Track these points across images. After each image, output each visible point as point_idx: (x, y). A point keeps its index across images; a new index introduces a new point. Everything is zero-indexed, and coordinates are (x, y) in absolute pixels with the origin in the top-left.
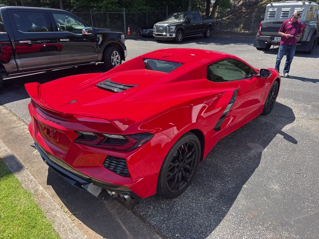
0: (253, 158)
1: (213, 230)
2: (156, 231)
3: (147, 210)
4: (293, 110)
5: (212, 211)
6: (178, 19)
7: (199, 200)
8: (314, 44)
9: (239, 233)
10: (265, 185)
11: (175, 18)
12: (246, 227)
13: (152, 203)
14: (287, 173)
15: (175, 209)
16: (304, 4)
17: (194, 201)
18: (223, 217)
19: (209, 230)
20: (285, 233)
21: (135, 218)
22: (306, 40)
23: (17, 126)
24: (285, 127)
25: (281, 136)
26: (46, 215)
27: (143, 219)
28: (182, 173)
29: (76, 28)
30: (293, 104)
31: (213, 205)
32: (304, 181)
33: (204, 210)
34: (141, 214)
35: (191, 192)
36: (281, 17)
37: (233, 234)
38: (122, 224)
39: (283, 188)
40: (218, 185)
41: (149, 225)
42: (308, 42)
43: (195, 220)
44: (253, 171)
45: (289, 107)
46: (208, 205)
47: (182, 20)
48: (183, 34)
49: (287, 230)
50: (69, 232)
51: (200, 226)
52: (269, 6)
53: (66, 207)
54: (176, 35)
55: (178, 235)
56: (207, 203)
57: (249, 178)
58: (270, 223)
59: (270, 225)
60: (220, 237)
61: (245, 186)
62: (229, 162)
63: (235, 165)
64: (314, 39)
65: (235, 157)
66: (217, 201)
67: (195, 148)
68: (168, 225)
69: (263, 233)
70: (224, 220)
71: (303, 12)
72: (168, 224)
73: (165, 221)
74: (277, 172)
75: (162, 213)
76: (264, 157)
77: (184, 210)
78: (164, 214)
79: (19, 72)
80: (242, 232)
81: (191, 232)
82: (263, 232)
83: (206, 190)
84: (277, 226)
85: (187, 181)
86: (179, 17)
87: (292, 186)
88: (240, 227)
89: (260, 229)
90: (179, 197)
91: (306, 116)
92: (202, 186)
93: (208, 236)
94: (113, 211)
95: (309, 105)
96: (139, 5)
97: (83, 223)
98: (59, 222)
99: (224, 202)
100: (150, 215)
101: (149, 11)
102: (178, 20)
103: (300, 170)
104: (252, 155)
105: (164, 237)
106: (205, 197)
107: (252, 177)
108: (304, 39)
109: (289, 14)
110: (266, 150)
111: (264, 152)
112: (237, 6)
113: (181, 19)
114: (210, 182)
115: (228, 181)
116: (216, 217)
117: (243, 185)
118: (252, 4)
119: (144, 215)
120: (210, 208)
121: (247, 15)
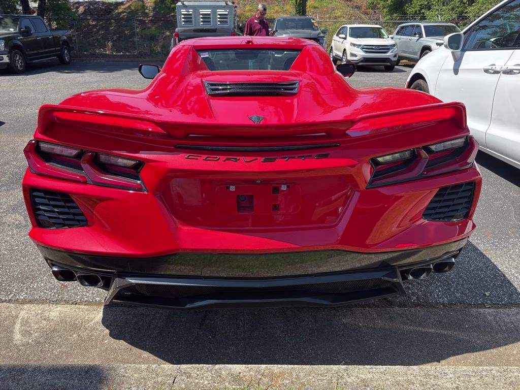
16: (227, 4)
18: (478, 250)
21: (419, 311)
27: (425, 306)
34: (413, 301)
36: (202, 23)
41: (444, 307)
47: (12, 30)
48: (24, 56)
52: (180, 6)
54: (10, 59)
55: (487, 293)
70: (484, 252)
71: (228, 16)
100: (425, 295)
109: (211, 18)
113: (10, 27)
116: (474, 254)
118: (102, 13)
119: (418, 300)
121: (102, 29)
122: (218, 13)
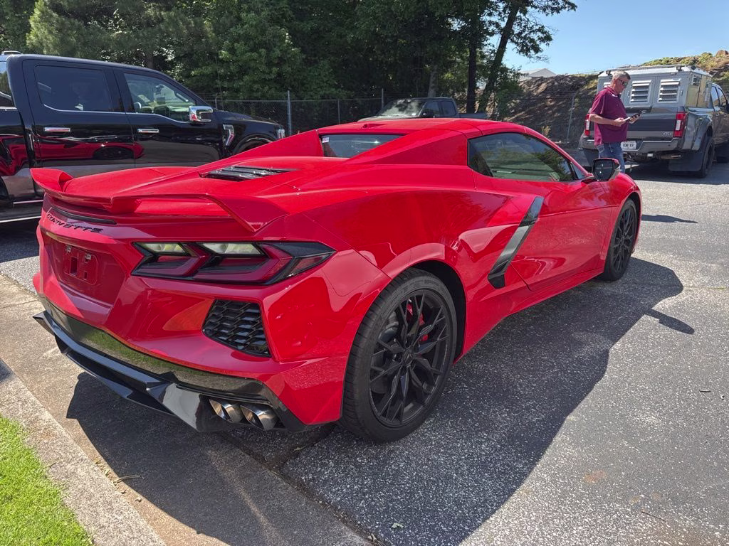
0: (587, 361)
1: (493, 512)
2: (340, 517)
3: (319, 469)
4: (676, 273)
5: (489, 470)
6: (405, 112)
7: (454, 447)
8: (709, 158)
9: (562, 521)
10: (622, 416)
11: (400, 110)
12: (581, 506)
13: (333, 455)
14: (674, 391)
15: (393, 467)
16: (680, 70)
17: (442, 450)
18: (519, 485)
19: (482, 512)
20: (685, 520)
21: (287, 489)
22: (692, 147)
23: (17, 303)
24: (661, 302)
25: (653, 318)
26: (47, 471)
27: (307, 490)
28: (410, 376)
29: (176, 110)
30: (674, 261)
31: (491, 459)
32: (721, 407)
33: (467, 469)
34: (303, 478)
35: (435, 431)
36: (633, 100)
37: (546, 523)
38: (249, 501)
39: (668, 422)
40: (503, 418)
41: (322, 504)
42: (696, 151)
43: (444, 491)
44: (591, 388)
45: (666, 266)
46: (478, 457)
47: (414, 114)
49: (690, 512)
50: (102, 509)
51: (456, 505)
52: (604, 77)
53: (107, 465)
55: (398, 525)
56: (476, 454)
57: (580, 402)
58: (643, 496)
59: (644, 501)
60: (510, 529)
61: (571, 418)
62: (529, 371)
63: (543, 376)
64: (708, 147)
65: (544, 360)
66: (501, 449)
67: (440, 317)
68: (373, 503)
69: (627, 519)
70: (520, 491)
71: (679, 87)
72: (373, 501)
73: (364, 495)
74: (649, 388)
75: (356, 477)
76: (615, 360)
77: (415, 470)
78: (364, 479)
79: (37, 197)
80: (570, 518)
81: (433, 517)
82: (627, 517)
83: (472, 426)
84: (663, 502)
85: (423, 403)
86: (409, 107)
87: (692, 417)
88: (565, 505)
89: (618, 510)
90: (402, 441)
91: (708, 283)
92: (463, 417)
93: (478, 526)
94: (230, 474)
95: (712, 263)
96: (321, 87)
97: (148, 499)
98: (80, 486)
99: (521, 452)
100: (325, 481)
101: (344, 99)
102: (407, 113)
103: (708, 384)
104: (584, 357)
105: (361, 531)
106: (470, 441)
107: (589, 398)
108: (686, 146)
109: (649, 92)
110: (618, 345)
111: (615, 349)
112: (535, 94)
113: (413, 112)
114: (483, 409)
115: (528, 409)
116: (500, 485)
117: (567, 416)
118: (567, 90)
119: (310, 480)
120: (484, 465)
121: (558, 111)
122: (662, 84)
